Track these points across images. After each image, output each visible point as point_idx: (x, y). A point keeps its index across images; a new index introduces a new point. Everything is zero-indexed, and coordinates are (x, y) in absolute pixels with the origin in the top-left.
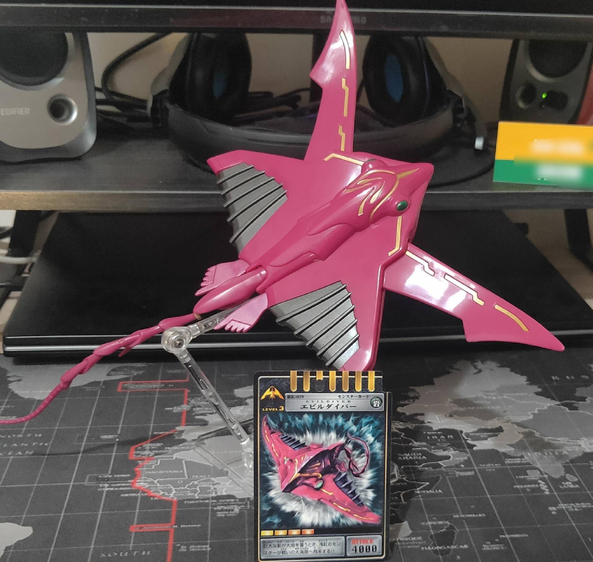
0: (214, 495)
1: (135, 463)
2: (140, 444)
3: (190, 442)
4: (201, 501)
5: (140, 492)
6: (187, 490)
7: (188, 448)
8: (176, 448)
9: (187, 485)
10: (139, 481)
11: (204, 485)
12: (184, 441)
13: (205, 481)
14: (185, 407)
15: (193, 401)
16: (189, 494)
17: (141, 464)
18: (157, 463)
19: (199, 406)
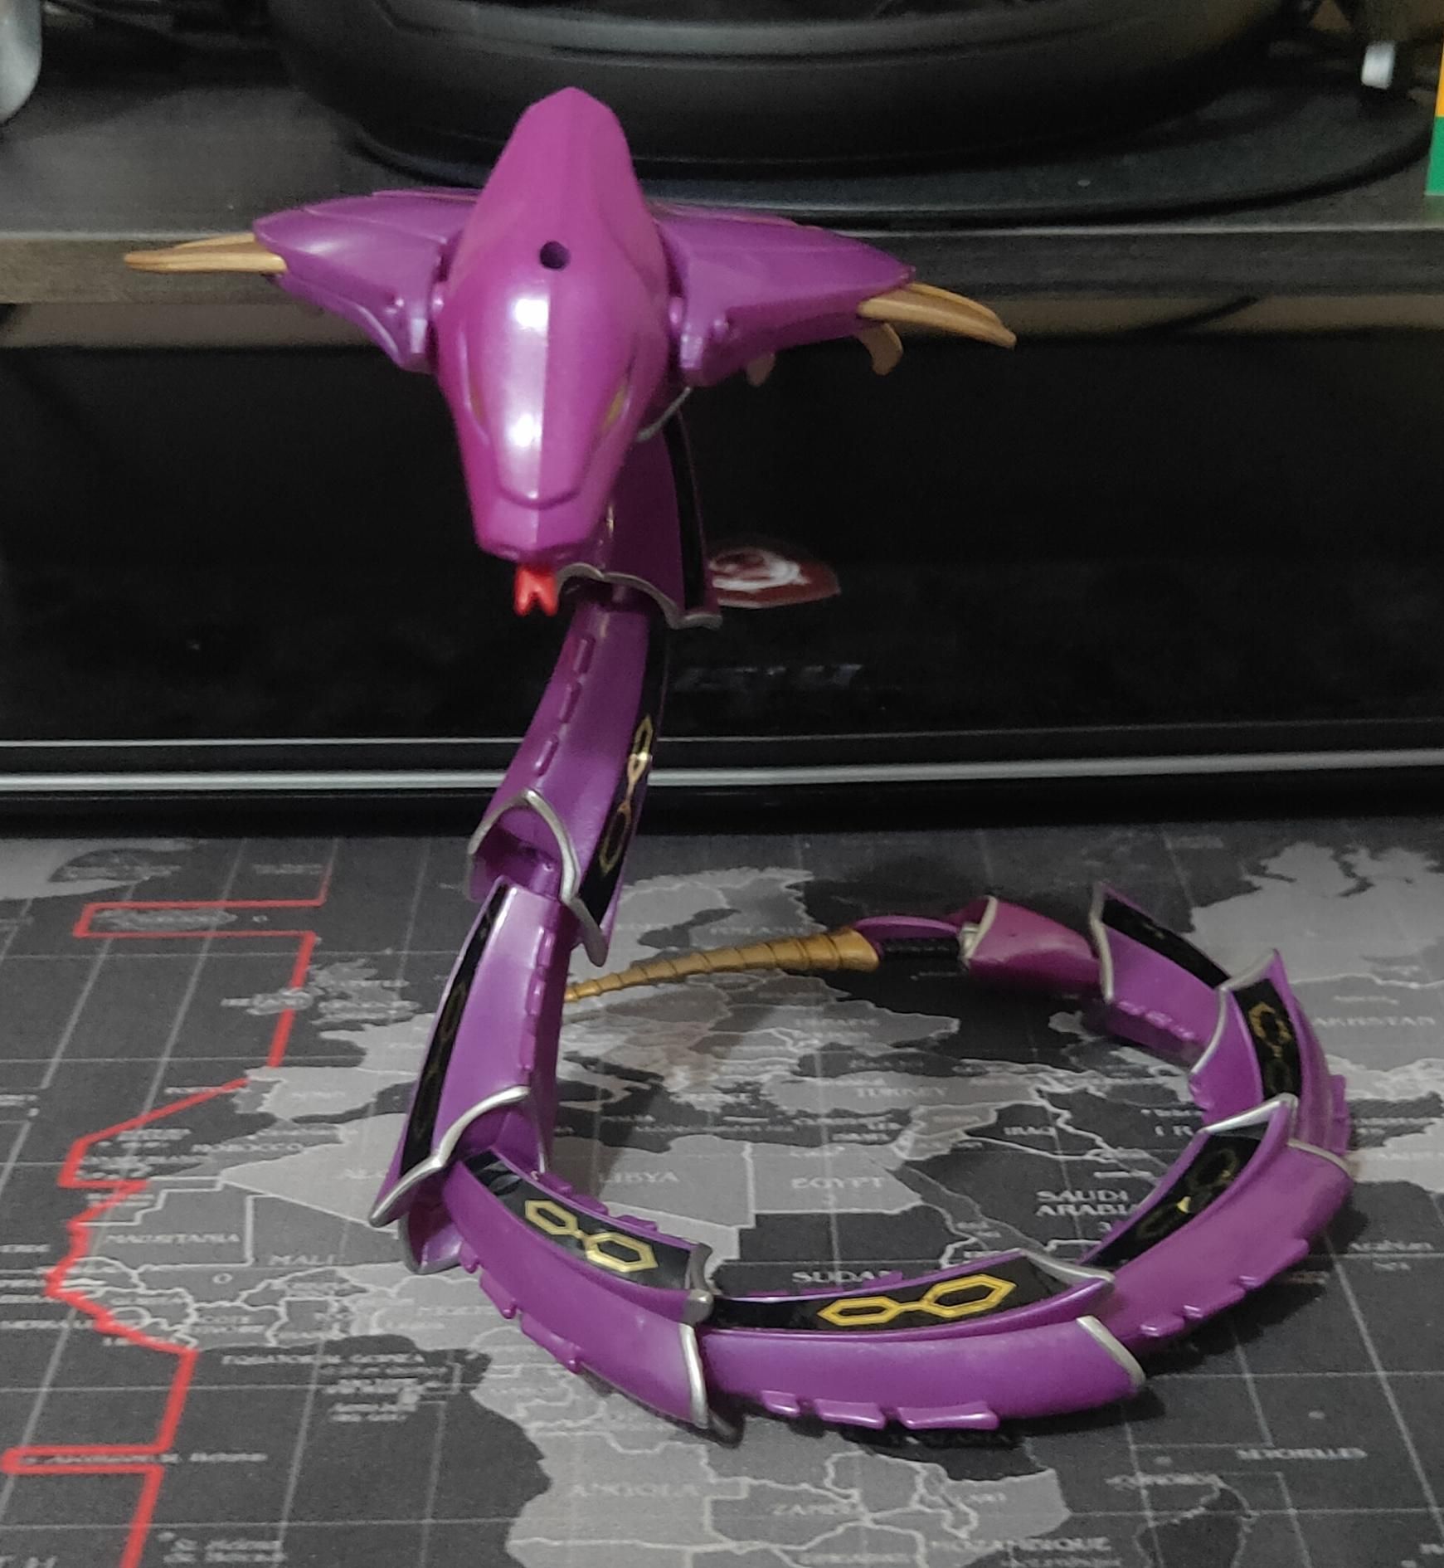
0: (335, 1334)
1: (74, 1202)
2: (106, 1133)
3: (286, 1127)
4: (283, 1358)
5: (73, 1313)
6: (239, 1311)
7: (274, 1148)
8: (231, 1148)
9: (244, 1294)
10: (73, 1271)
11: (308, 1294)
12: (267, 1120)
13: (313, 1278)
14: (293, 998)
15: (323, 977)
16: (243, 1330)
17: (96, 1205)
18: (153, 1204)
19: (343, 996)
